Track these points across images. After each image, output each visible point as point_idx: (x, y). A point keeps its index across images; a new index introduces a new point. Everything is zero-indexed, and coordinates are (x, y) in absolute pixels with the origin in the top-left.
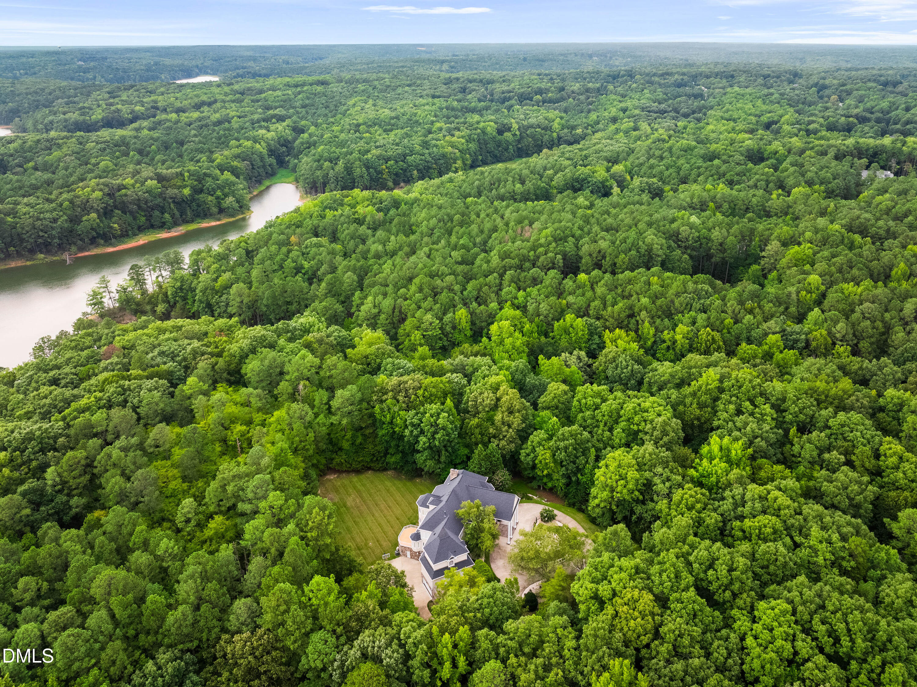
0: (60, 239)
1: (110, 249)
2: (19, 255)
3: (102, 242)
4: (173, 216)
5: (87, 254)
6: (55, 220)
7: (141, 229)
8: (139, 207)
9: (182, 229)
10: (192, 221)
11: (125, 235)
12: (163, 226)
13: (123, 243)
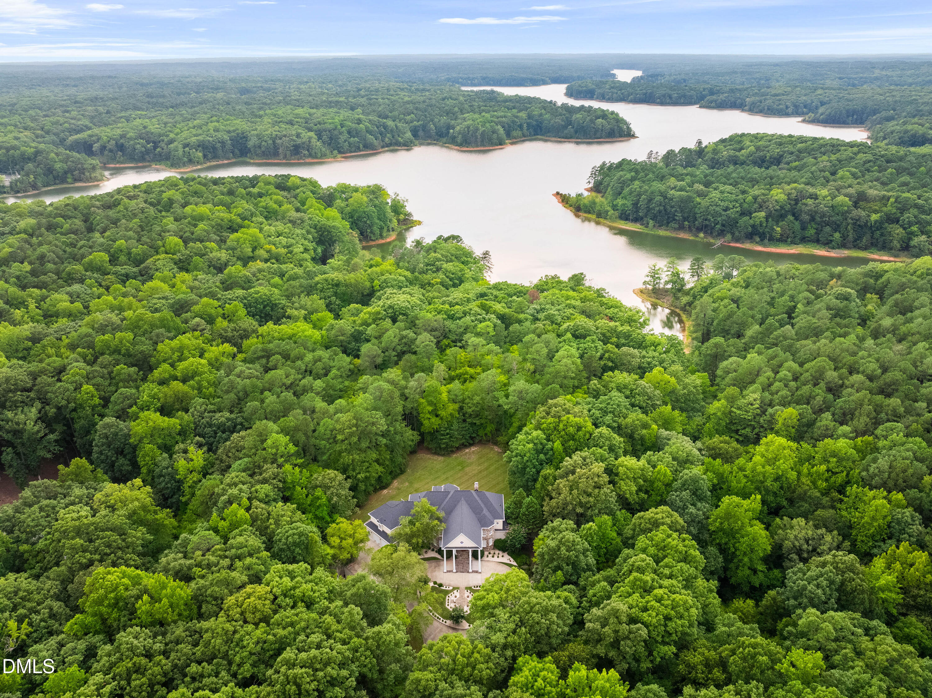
0: (723, 225)
1: (760, 248)
2: (690, 229)
3: (758, 239)
4: (844, 237)
5: (738, 245)
6: (726, 209)
7: (804, 240)
8: (813, 219)
9: (846, 253)
10: (865, 249)
11: (783, 240)
12: (828, 244)
13: (776, 246)
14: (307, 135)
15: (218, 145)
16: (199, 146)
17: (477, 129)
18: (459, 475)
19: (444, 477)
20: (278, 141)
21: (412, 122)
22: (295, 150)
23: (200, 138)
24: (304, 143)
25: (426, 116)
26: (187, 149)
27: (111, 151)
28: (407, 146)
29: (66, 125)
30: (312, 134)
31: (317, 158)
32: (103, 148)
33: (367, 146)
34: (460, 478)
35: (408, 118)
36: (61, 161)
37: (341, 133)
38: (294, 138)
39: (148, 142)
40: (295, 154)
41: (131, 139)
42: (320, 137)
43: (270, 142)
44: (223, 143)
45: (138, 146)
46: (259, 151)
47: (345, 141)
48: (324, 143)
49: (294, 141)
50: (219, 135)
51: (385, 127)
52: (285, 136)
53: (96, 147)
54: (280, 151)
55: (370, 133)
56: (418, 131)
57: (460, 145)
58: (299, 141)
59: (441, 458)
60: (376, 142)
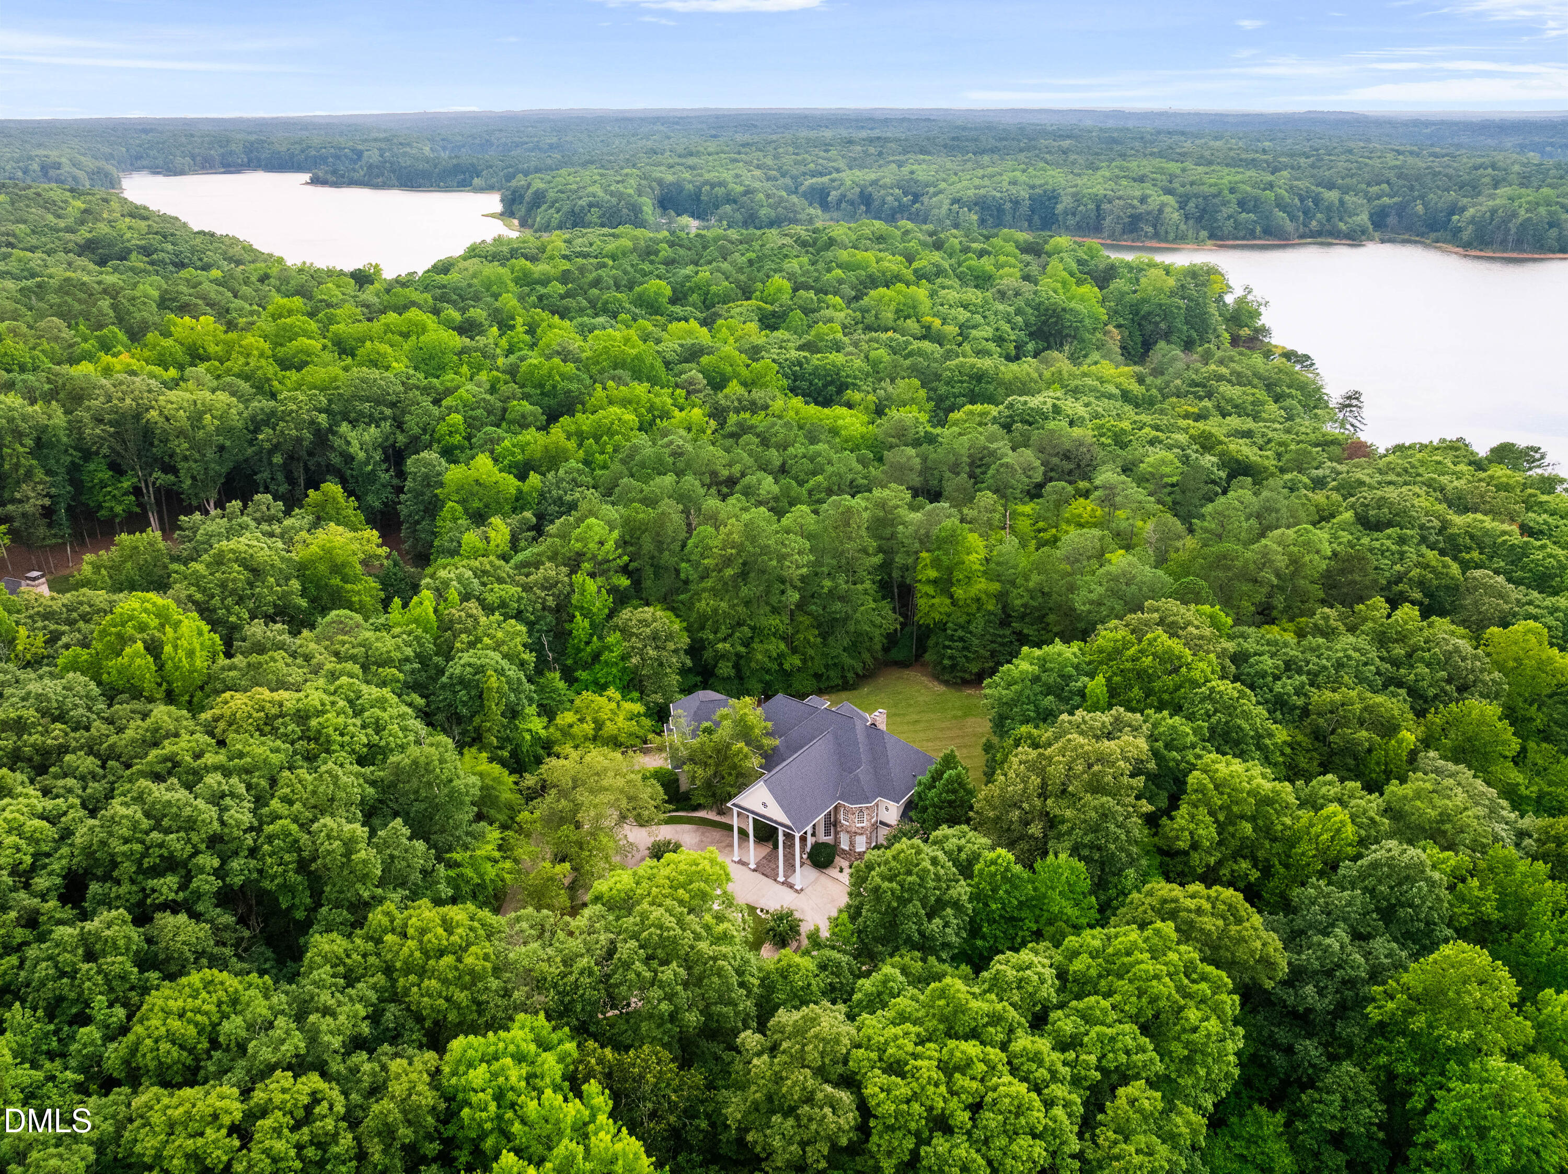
14: (1157, 198)
15: (1008, 206)
16: (976, 204)
17: (1514, 215)
18: (947, 724)
19: (915, 717)
20: (1107, 206)
21: (1379, 197)
22: (1131, 223)
23: (982, 191)
24: (1149, 213)
25: (1412, 189)
26: (956, 206)
27: (852, 203)
28: (1355, 238)
29: (812, 166)
30: (1169, 199)
31: (1167, 241)
32: (842, 198)
33: (1268, 232)
34: (942, 729)
35: (1374, 189)
36: (769, 206)
37: (1225, 203)
38: (1135, 202)
39: (906, 194)
40: (1131, 232)
41: (884, 187)
42: (1182, 205)
43: (1091, 206)
44: (1016, 203)
45: (890, 198)
46: (1071, 221)
47: (1229, 217)
48: (1187, 217)
49: (1134, 207)
50: (1014, 190)
51: (1317, 201)
52: (1119, 198)
53: (834, 195)
54: (1107, 222)
55: (1282, 206)
56: (1387, 215)
57: (1467, 245)
58: (1142, 209)
59: (941, 688)
60: (1289, 226)
